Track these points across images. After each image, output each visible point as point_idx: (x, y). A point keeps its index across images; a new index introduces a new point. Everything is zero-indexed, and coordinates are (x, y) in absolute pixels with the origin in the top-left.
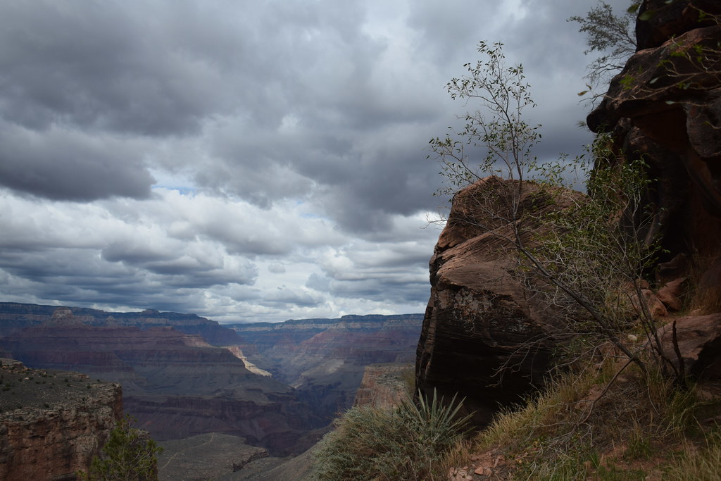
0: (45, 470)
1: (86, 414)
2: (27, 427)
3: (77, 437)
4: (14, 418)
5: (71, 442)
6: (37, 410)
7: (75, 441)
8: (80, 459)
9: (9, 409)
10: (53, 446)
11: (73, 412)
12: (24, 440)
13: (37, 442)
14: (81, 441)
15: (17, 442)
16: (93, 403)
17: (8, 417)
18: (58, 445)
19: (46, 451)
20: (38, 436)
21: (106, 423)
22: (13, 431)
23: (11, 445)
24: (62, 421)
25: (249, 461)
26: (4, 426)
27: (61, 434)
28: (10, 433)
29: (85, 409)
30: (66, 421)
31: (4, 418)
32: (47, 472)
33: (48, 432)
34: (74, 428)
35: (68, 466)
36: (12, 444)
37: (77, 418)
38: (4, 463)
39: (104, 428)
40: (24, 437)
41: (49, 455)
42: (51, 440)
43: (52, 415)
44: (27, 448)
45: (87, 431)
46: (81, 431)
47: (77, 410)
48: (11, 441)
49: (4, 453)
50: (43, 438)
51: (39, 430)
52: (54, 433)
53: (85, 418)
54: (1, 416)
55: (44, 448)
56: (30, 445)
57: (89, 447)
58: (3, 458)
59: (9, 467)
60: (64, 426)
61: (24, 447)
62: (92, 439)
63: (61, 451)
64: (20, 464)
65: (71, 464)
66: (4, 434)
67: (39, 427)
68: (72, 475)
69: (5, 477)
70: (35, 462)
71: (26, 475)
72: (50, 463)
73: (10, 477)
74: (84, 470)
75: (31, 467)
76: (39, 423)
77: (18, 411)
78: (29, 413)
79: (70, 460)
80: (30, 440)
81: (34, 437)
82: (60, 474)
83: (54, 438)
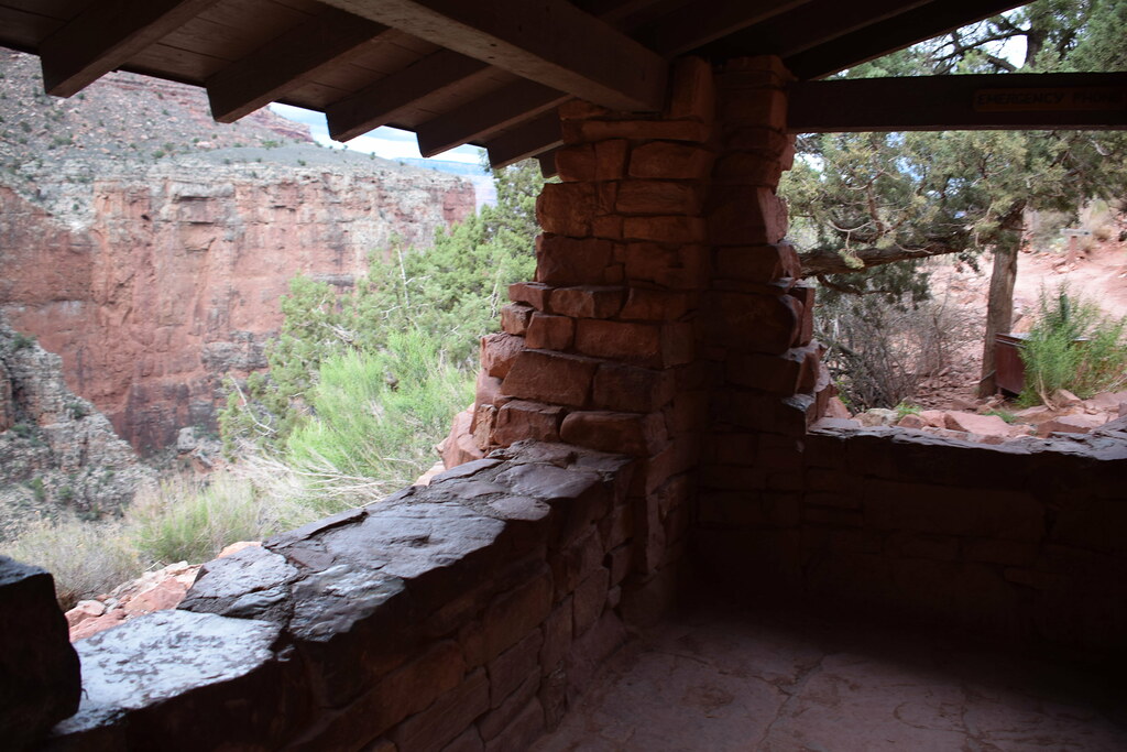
0: (299, 263)
1: (372, 186)
2: (265, 188)
3: (353, 220)
5: (344, 227)
6: (285, 167)
7: (350, 225)
8: (359, 254)
10: (310, 227)
12: (261, 210)
13: (284, 215)
14: (360, 226)
15: (249, 212)
16: (398, 181)
17: (236, 171)
18: (321, 228)
19: (299, 234)
20: (283, 207)
21: (417, 213)
22: (242, 193)
23: (240, 216)
26: (229, 185)
27: (324, 211)
28: (238, 197)
30: (336, 193)
31: (230, 172)
32: (303, 267)
33: (302, 203)
34: (347, 204)
35: (338, 262)
36: (241, 214)
38: (230, 241)
40: (261, 206)
41: (305, 241)
42: (306, 218)
43: (307, 178)
44: (267, 224)
45: (372, 213)
46: (362, 212)
47: (356, 179)
48: (240, 209)
49: (229, 227)
50: (292, 210)
51: (286, 197)
52: (311, 207)
53: (368, 192)
54: (224, 169)
55: (295, 227)
56: (272, 219)
57: (372, 238)
58: (227, 234)
59: (239, 248)
60: (332, 199)
61: (259, 221)
62: (380, 226)
63: (325, 238)
64: (257, 247)
65: (344, 261)
66: (228, 197)
67: (284, 193)
68: (347, 278)
69: (234, 264)
70: (282, 248)
71: (268, 266)
72: (307, 253)
73: (242, 264)
74: (364, 272)
75: (276, 255)
76: (284, 185)
77: (254, 166)
78: (267, 168)
79: (341, 254)
80: (270, 212)
81: (277, 207)
82: (326, 272)
83: (313, 215)
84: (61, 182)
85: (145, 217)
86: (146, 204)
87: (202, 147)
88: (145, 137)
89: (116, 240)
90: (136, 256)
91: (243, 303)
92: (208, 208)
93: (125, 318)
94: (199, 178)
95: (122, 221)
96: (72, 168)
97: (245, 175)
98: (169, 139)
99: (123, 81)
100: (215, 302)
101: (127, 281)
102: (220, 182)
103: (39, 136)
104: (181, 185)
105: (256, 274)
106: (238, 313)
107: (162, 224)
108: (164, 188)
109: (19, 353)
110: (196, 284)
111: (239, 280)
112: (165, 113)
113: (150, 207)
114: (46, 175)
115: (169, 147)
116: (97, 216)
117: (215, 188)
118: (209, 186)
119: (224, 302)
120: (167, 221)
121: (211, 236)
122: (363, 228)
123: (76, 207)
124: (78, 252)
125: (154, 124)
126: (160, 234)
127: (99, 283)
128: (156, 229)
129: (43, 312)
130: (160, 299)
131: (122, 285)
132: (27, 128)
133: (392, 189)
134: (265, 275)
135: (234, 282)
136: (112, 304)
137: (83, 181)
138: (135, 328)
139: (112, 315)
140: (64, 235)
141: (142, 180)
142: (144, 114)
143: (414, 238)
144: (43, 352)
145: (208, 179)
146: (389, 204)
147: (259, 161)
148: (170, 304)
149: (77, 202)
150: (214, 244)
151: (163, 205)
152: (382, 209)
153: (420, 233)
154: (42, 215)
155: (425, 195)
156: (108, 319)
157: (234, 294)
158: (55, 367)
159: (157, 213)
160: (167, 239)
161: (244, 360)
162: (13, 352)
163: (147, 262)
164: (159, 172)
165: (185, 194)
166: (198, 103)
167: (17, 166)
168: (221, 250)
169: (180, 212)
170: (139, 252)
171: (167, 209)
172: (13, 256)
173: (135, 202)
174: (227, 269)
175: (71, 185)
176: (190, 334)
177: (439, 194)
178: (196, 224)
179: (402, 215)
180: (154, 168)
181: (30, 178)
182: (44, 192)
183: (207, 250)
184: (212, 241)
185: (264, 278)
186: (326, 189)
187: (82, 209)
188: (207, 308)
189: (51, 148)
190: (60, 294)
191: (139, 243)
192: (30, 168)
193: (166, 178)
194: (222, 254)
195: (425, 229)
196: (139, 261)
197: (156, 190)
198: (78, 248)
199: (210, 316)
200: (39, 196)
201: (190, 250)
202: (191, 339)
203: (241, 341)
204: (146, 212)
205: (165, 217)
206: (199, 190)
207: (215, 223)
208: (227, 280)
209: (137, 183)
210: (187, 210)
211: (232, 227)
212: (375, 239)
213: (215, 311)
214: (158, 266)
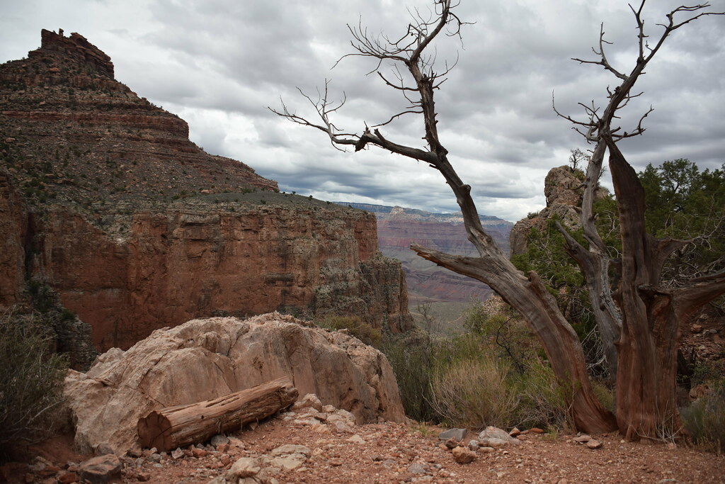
0: (258, 266)
2: (239, 218)
3: (295, 238)
5: (288, 242)
7: (292, 241)
8: (297, 259)
9: (225, 200)
10: (267, 242)
11: (292, 212)
12: (236, 231)
13: (250, 235)
14: (299, 242)
15: (228, 233)
16: (325, 213)
17: (222, 207)
18: (273, 243)
19: (259, 247)
20: (250, 230)
21: (337, 234)
22: (225, 221)
24: (279, 219)
26: (217, 216)
27: (276, 232)
28: (222, 223)
30: (284, 221)
31: (218, 208)
32: (261, 269)
33: (262, 227)
34: (291, 228)
35: (283, 266)
36: (223, 234)
37: (295, 218)
38: (215, 251)
40: (237, 229)
41: (263, 251)
42: (264, 237)
43: (267, 211)
44: (239, 240)
45: (307, 234)
46: (301, 233)
47: (298, 212)
48: (223, 231)
49: (215, 242)
50: (256, 232)
51: (252, 223)
52: (268, 230)
53: (305, 220)
54: (214, 206)
55: (257, 243)
56: (243, 238)
57: (306, 250)
58: (214, 247)
59: (221, 256)
60: (281, 225)
61: (235, 239)
62: (312, 242)
63: (276, 249)
64: (232, 255)
65: (288, 265)
66: (216, 223)
67: (251, 221)
68: (289, 276)
69: (217, 266)
70: (248, 256)
71: (239, 267)
72: (264, 259)
73: (222, 266)
74: (300, 272)
75: (244, 260)
76: (251, 216)
77: (233, 203)
78: (241, 205)
79: (286, 260)
80: (242, 233)
81: (246, 230)
82: (275, 272)
83: (269, 235)
84: (114, 214)
85: (164, 236)
86: (165, 227)
87: (204, 193)
88: (170, 187)
89: (144, 250)
90: (155, 260)
91: (221, 292)
92: (203, 230)
93: (146, 300)
94: (198, 211)
95: (148, 239)
96: (122, 205)
97: (227, 209)
98: (185, 188)
99: (161, 154)
100: (203, 291)
101: (150, 276)
102: (211, 214)
103: (106, 186)
104: (187, 216)
105: (230, 272)
106: (217, 298)
107: (174, 241)
108: (176, 218)
109: (65, 322)
110: (193, 279)
111: (219, 276)
112: (184, 173)
113: (167, 230)
114: (107, 209)
115: (183, 193)
116: (133, 235)
117: (208, 217)
118: (204, 216)
119: (209, 291)
120: (176, 239)
121: (203, 248)
122: (301, 244)
123: (122, 229)
124: (119, 257)
125: (176, 179)
126: (171, 247)
127: (132, 277)
128: (170, 243)
129: (95, 295)
130: (169, 288)
131: (146, 279)
132: (99, 181)
133: (321, 219)
134: (236, 273)
135: (215, 278)
136: (138, 290)
137: (128, 213)
138: (152, 306)
139: (137, 298)
140: (112, 246)
141: (163, 212)
142: (171, 174)
143: (335, 250)
144: (80, 322)
145: (204, 212)
146: (319, 228)
147: (237, 201)
148: (175, 292)
149: (122, 226)
150: (204, 253)
151: (175, 228)
152: (314, 232)
153: (338, 247)
154: (100, 234)
155: (342, 222)
156: (135, 300)
157: (216, 285)
158: (87, 332)
159: (171, 233)
160: (178, 250)
162: (62, 321)
163: (163, 265)
164: (174, 208)
165: (189, 221)
166: (205, 167)
167: (89, 204)
168: (210, 257)
169: (185, 233)
170: (158, 258)
171: (177, 231)
172: (79, 260)
173: (158, 226)
174: (212, 269)
175: (121, 216)
176: (186, 311)
177: (352, 222)
178: (195, 240)
179: (327, 235)
180: (171, 206)
181: (96, 211)
182: (103, 220)
183: (200, 257)
184: (204, 251)
185: (236, 276)
186: (277, 218)
187: (125, 230)
188: (198, 294)
189: (112, 193)
190: (106, 284)
191: (157, 252)
192: (97, 205)
193: (178, 212)
194: (210, 260)
195: (342, 245)
196: (157, 263)
197: (171, 219)
198: (120, 255)
199: (199, 300)
200: (100, 222)
201: (190, 257)
204: (164, 232)
205: (176, 236)
206: (198, 219)
207: (207, 240)
208: (212, 276)
209: (160, 215)
210: (190, 231)
211: (217, 242)
212: (308, 251)
213: (203, 297)
214: (168, 267)
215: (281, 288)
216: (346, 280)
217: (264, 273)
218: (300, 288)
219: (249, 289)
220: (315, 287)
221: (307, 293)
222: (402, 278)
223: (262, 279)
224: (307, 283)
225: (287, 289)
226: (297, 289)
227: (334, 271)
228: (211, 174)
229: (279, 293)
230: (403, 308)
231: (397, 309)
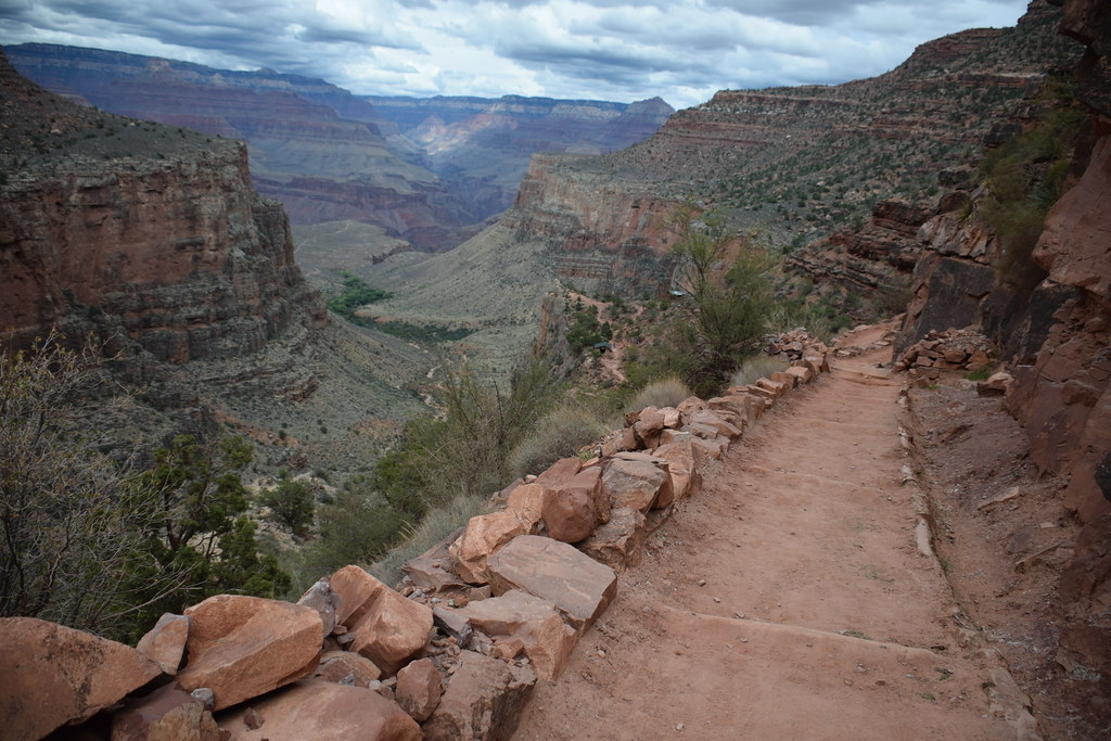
0: (166, 231)
1: (209, 171)
2: (141, 178)
3: (200, 196)
4: (124, 167)
5: (195, 202)
6: (150, 160)
7: (198, 200)
8: (207, 222)
9: (117, 155)
10: (173, 204)
11: (194, 166)
12: (139, 194)
13: (155, 197)
14: (206, 201)
15: (131, 196)
16: (216, 159)
17: (117, 165)
18: (180, 204)
19: (165, 210)
20: (154, 191)
21: (234, 184)
22: (125, 182)
23: (124, 199)
24: (181, 175)
25: (390, 255)
26: (113, 176)
27: (181, 191)
28: (121, 185)
29: (207, 165)
30: (186, 177)
31: (112, 166)
32: (169, 234)
33: (166, 187)
34: (195, 185)
35: (192, 228)
36: (125, 198)
37: (199, 173)
38: (119, 218)
39: (231, 191)
40: (140, 191)
41: (169, 214)
42: (170, 196)
43: (169, 168)
44: (143, 204)
45: (212, 190)
46: (205, 190)
48: (124, 194)
50: (160, 193)
51: (156, 184)
52: (172, 189)
54: (107, 163)
55: (163, 205)
56: (147, 200)
57: (215, 210)
58: (116, 213)
59: (125, 223)
60: (185, 182)
61: (140, 202)
62: (219, 200)
63: (183, 211)
64: (138, 221)
65: (197, 227)
66: (114, 185)
67: (155, 181)
68: (199, 239)
69: (122, 234)
70: (154, 221)
71: (145, 234)
72: (171, 223)
73: (128, 234)
74: (211, 235)
75: (151, 226)
76: (155, 175)
77: (129, 160)
78: (141, 162)
79: (194, 222)
80: (146, 195)
81: (150, 191)
82: (184, 238)
83: (174, 195)
85: (58, 204)
86: (59, 194)
90: (53, 233)
91: (129, 263)
92: (101, 194)
94: (92, 172)
98: (23, 126)
100: (109, 263)
102: (108, 175)
104: (83, 179)
105: (137, 241)
106: (126, 270)
107: (72, 209)
108: (70, 182)
110: (94, 251)
111: (126, 246)
113: (62, 196)
117: (105, 179)
118: (101, 178)
119: (116, 263)
120: (75, 206)
121: (104, 215)
122: (207, 203)
126: (70, 216)
128: (68, 212)
130: (72, 264)
134: (144, 241)
135: (122, 248)
141: (54, 176)
143: (234, 204)
145: (99, 172)
146: (217, 180)
147: (130, 156)
148: (78, 267)
150: (105, 221)
151: (71, 194)
153: (237, 199)
157: (123, 256)
159: (67, 200)
160: (76, 219)
161: (135, 304)
163: (62, 238)
164: (66, 169)
165: (86, 185)
168: (112, 225)
169: (83, 199)
170: (56, 230)
171: (74, 198)
173: (52, 193)
174: (117, 239)
176: (92, 287)
178: (93, 207)
179: (225, 187)
180: (60, 167)
183: (101, 225)
184: (105, 218)
185: (143, 244)
188: (103, 267)
191: (56, 223)
193: (71, 174)
194: (113, 228)
195: (240, 196)
196: (56, 236)
197: (65, 183)
199: (106, 273)
201: (89, 226)
202: (93, 290)
203: (131, 290)
204: (59, 199)
205: (73, 203)
206: (95, 181)
207: (107, 205)
208: (118, 246)
209: (52, 179)
210: (88, 197)
211: (119, 208)
212: (217, 210)
213: (110, 270)
214: (69, 239)
215: (192, 254)
216: (249, 238)
217: (173, 238)
218: (212, 253)
219: (159, 257)
220: (227, 251)
221: (220, 257)
222: (285, 222)
223: (171, 246)
224: (219, 246)
225: (198, 254)
226: (209, 254)
227: (238, 228)
228: (30, 95)
229: (190, 259)
230: (290, 259)
231: (284, 261)
